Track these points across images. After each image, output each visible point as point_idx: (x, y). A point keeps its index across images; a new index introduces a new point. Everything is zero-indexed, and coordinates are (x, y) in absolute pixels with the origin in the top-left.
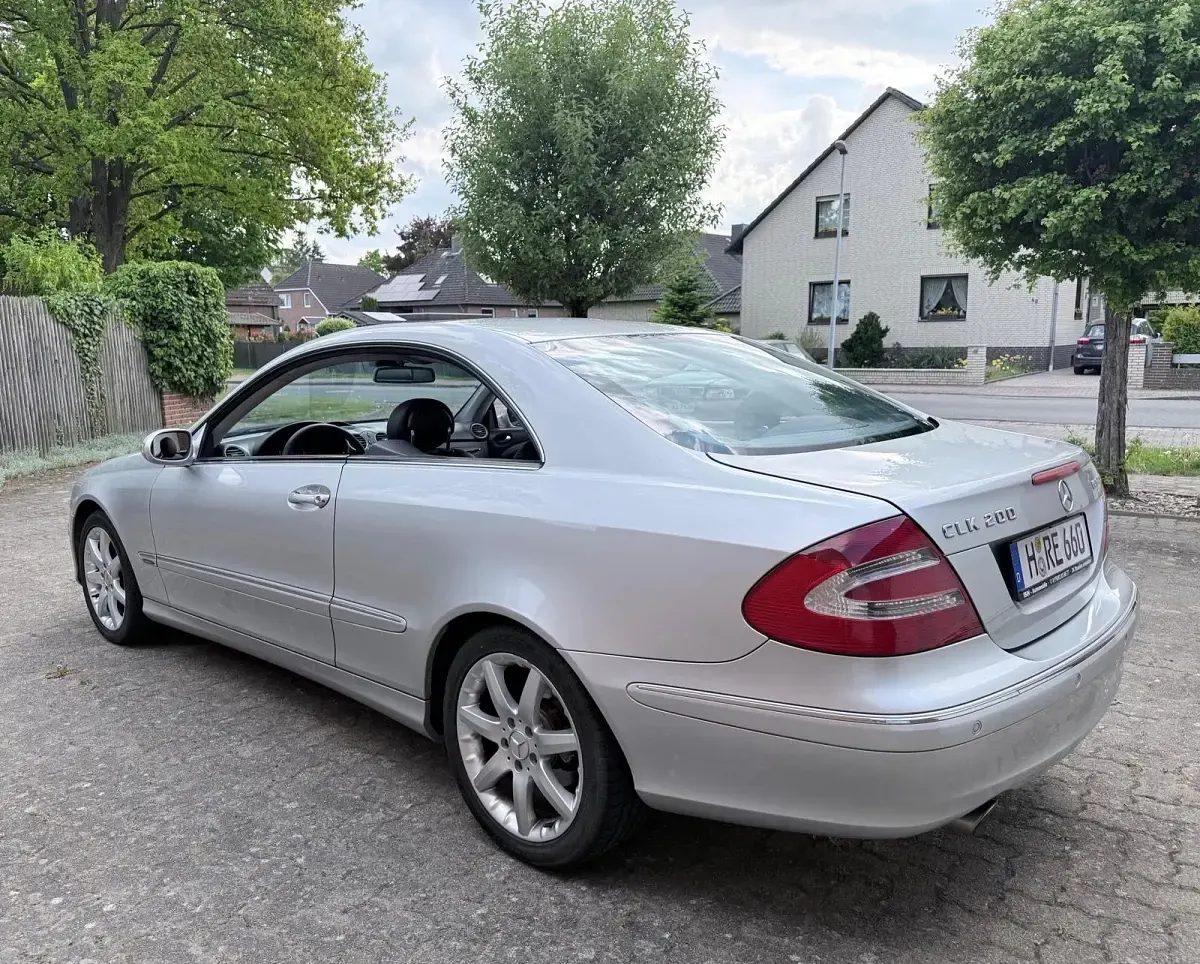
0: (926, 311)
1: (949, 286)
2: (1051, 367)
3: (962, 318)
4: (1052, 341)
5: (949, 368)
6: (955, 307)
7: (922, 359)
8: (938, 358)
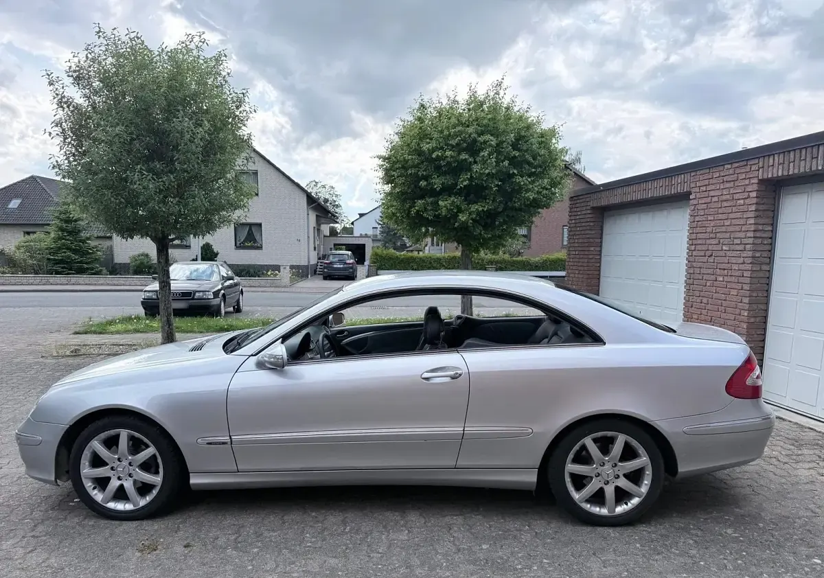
0: (238, 243)
1: (250, 229)
2: (309, 276)
3: (260, 248)
4: (309, 262)
5: (259, 277)
6: (255, 241)
7: (242, 271)
8: (252, 271)
